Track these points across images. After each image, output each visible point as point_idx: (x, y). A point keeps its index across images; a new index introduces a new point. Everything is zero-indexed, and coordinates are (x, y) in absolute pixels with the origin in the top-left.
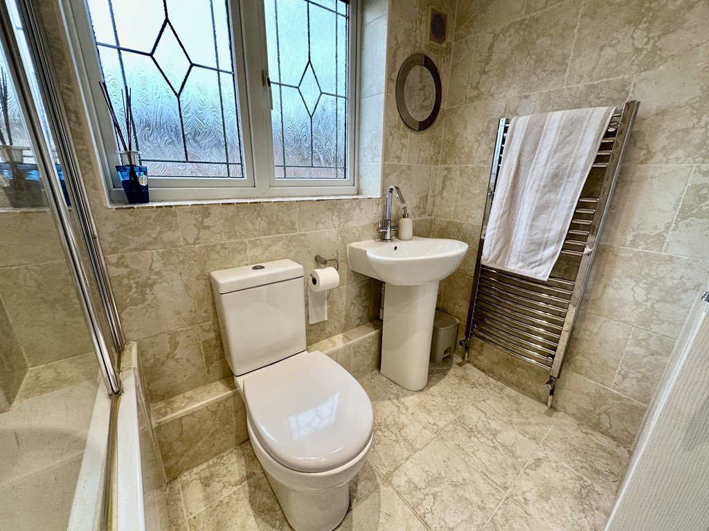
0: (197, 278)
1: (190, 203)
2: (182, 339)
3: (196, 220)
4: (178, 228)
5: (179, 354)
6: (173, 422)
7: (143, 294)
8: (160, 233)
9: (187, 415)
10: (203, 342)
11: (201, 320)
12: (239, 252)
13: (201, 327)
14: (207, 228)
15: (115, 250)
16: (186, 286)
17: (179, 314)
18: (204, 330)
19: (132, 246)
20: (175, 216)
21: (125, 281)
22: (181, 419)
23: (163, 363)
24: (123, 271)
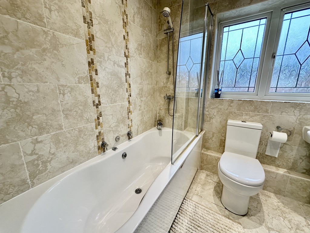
0: (224, 120)
1: (228, 99)
2: (215, 135)
3: (229, 103)
4: (223, 105)
5: (213, 139)
6: (206, 154)
7: (210, 120)
8: (218, 105)
9: (209, 155)
10: (221, 139)
11: (222, 132)
12: (240, 116)
13: (221, 134)
14: (231, 106)
15: (208, 108)
16: (220, 121)
17: (216, 128)
18: (222, 136)
19: (211, 108)
20: (223, 102)
21: (208, 115)
22: (208, 155)
23: (209, 139)
24: (208, 113)
